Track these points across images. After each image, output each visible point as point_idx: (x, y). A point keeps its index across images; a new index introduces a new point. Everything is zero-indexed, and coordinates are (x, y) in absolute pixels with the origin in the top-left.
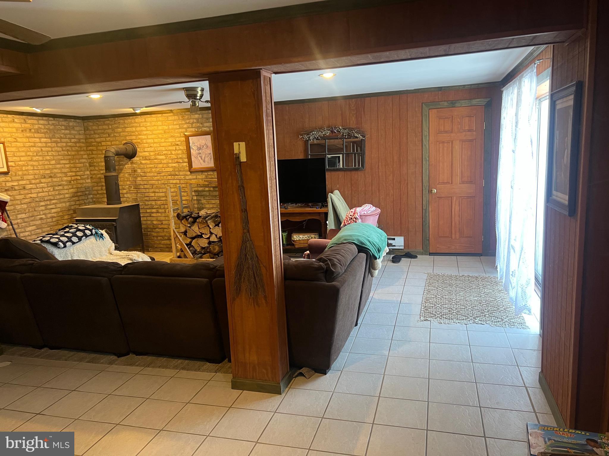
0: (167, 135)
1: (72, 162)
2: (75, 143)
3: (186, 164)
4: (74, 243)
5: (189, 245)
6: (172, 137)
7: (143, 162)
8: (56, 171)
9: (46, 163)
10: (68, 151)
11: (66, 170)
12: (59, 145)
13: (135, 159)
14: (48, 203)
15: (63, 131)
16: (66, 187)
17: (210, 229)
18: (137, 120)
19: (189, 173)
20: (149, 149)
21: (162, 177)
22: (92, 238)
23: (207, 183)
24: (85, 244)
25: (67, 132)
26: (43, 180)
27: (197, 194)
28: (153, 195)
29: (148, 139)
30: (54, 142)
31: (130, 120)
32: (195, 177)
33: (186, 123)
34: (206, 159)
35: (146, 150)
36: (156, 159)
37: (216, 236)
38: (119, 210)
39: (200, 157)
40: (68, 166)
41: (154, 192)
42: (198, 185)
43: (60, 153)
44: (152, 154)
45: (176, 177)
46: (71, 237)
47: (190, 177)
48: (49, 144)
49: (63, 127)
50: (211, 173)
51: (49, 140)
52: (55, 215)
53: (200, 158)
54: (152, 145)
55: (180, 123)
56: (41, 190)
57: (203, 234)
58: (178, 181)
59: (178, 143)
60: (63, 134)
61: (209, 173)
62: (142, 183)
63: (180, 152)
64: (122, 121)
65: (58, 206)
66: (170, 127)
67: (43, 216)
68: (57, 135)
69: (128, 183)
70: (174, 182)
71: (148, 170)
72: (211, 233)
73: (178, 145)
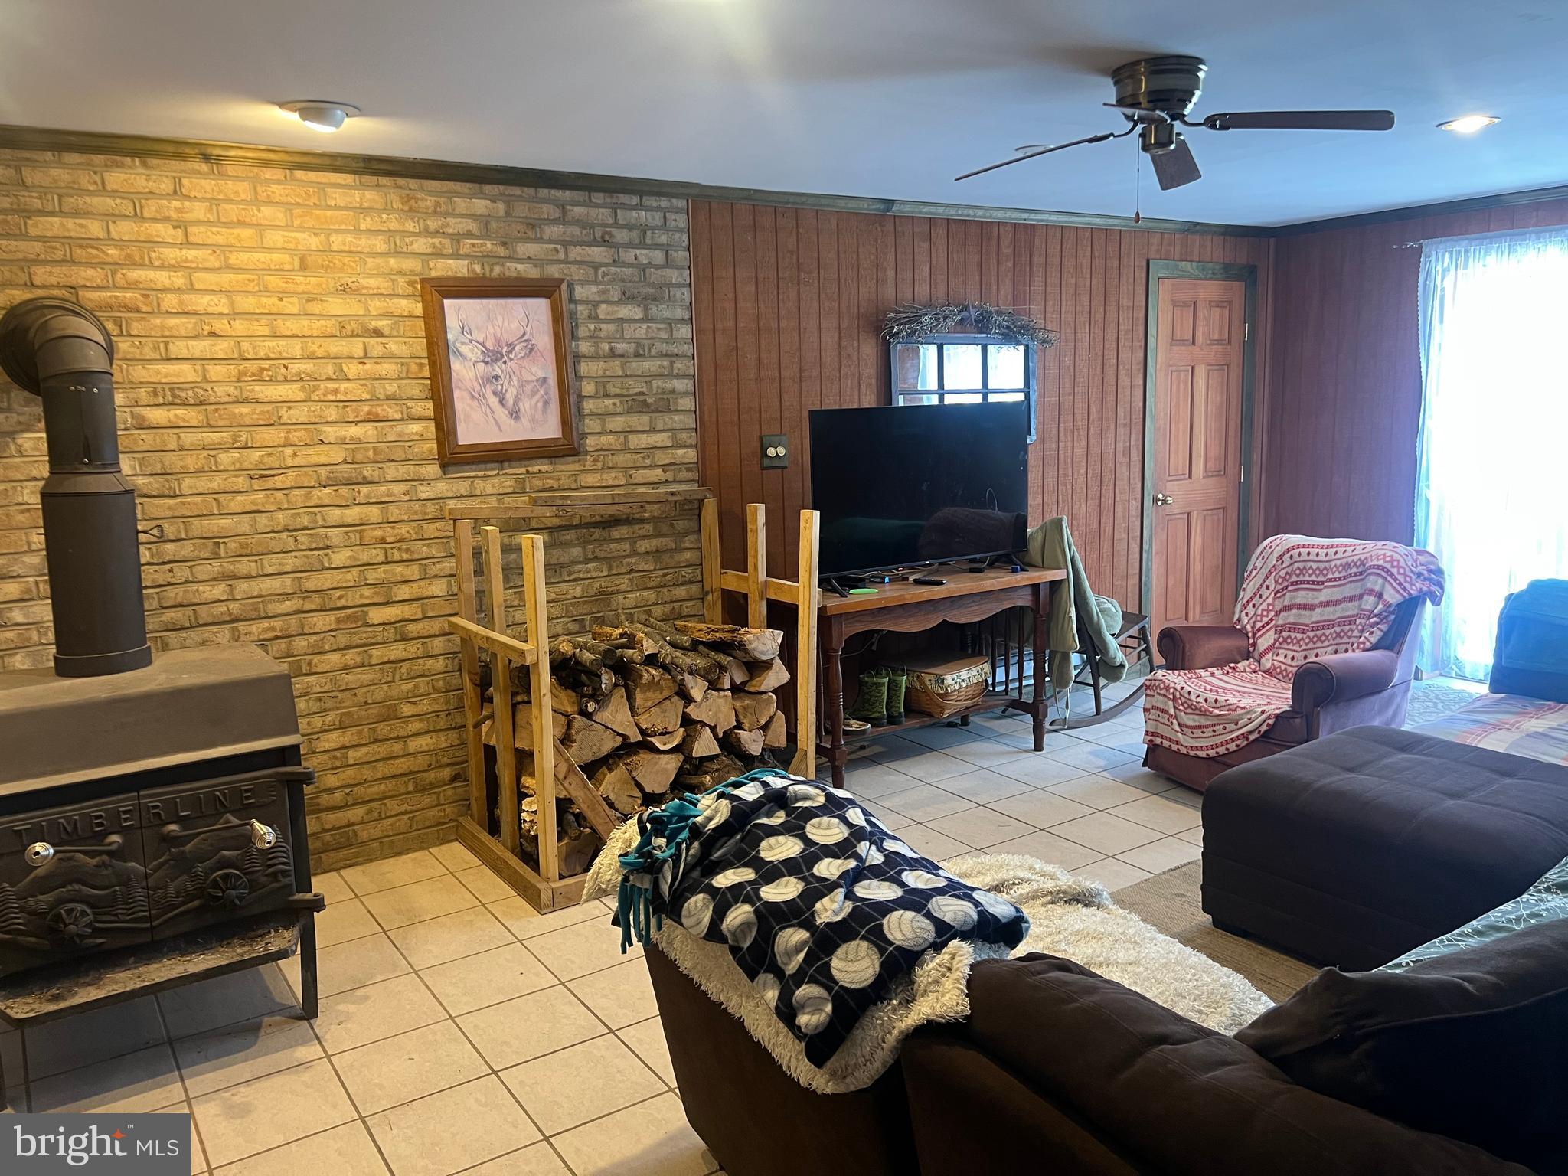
0: (313, 280)
6: (345, 290)
7: (157, 416)
17: (688, 703)
18: (115, 179)
19: (434, 469)
20: (199, 347)
21: (279, 495)
28: (219, 591)
29: (192, 289)
32: (463, 487)
33: (427, 232)
34: (526, 406)
35: (178, 348)
36: (245, 401)
37: (713, 729)
39: (495, 393)
44: (216, 371)
45: (364, 490)
47: (442, 488)
50: (546, 467)
53: (493, 401)
54: (220, 326)
55: (394, 225)
57: (654, 734)
58: (374, 513)
59: (382, 324)
61: (536, 469)
63: (388, 368)
66: (337, 242)
70: (352, 514)
71: (191, 461)
72: (692, 724)
73: (377, 333)
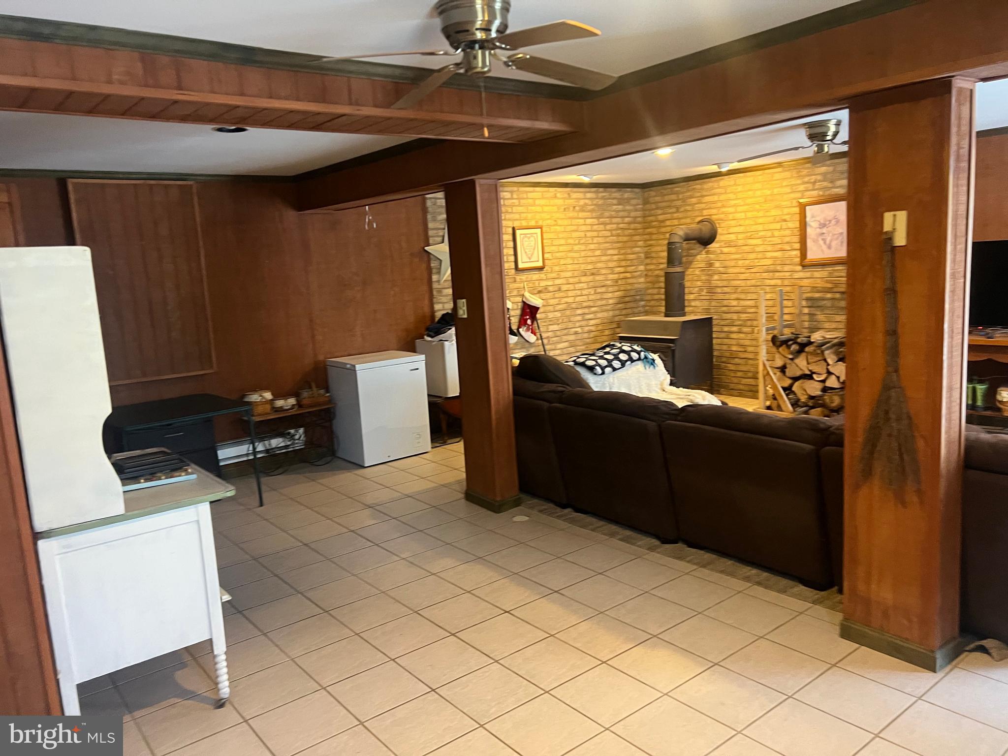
0: (768, 205)
1: (623, 251)
2: (629, 223)
3: (798, 253)
4: (614, 369)
5: (788, 390)
6: (777, 207)
7: (726, 250)
8: (600, 265)
9: (590, 254)
10: (618, 235)
11: (611, 265)
12: (608, 227)
13: (713, 246)
14: (586, 311)
15: (615, 207)
16: (611, 289)
17: (828, 365)
18: (722, 183)
19: (799, 268)
20: (736, 229)
21: (753, 275)
22: (639, 365)
23: (829, 285)
24: (630, 372)
25: (620, 207)
26: (584, 279)
27: (810, 305)
28: (734, 303)
29: (736, 212)
30: (602, 224)
31: (710, 184)
32: (808, 275)
33: (804, 183)
34: (834, 244)
35: (732, 230)
36: (746, 245)
37: (838, 378)
38: (680, 325)
39: (823, 239)
40: (616, 257)
41: (738, 299)
42: (814, 289)
43: (608, 240)
44: (740, 236)
45: (777, 274)
46: (612, 360)
47: (801, 275)
48: (595, 227)
49: (615, 201)
50: (839, 268)
51: (595, 221)
52: (593, 328)
53: (821, 242)
54: (742, 222)
55: (793, 182)
56: (579, 293)
57: (815, 373)
58: (779, 282)
59: (786, 217)
60: (614, 211)
61: (835, 268)
62: (720, 283)
63: (788, 232)
64: (698, 187)
65: (599, 315)
66: (776, 191)
67: (579, 330)
68: (607, 214)
69: (699, 283)
70: (773, 282)
71: (732, 263)
72: (829, 373)
73: (785, 221)
